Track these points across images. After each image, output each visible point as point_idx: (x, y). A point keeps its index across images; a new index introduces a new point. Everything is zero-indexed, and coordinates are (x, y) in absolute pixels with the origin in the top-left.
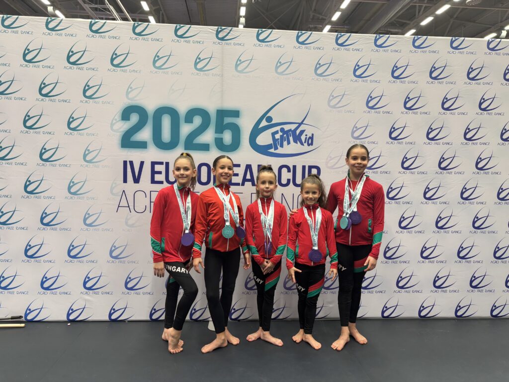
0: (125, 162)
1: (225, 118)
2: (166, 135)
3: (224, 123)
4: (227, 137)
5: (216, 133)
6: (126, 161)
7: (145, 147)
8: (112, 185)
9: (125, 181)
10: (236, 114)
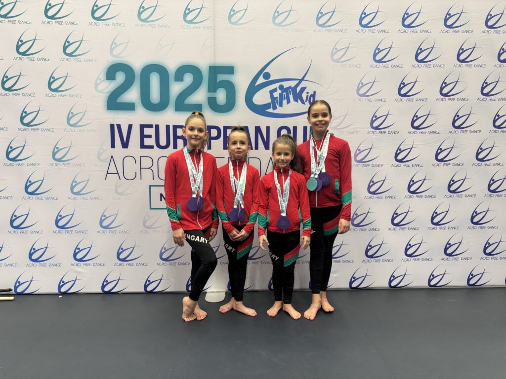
0: (112, 126)
1: (218, 75)
2: (155, 95)
3: (218, 81)
4: (221, 96)
5: (208, 92)
6: (114, 124)
7: (133, 109)
8: (99, 150)
9: (113, 146)
10: (230, 70)
